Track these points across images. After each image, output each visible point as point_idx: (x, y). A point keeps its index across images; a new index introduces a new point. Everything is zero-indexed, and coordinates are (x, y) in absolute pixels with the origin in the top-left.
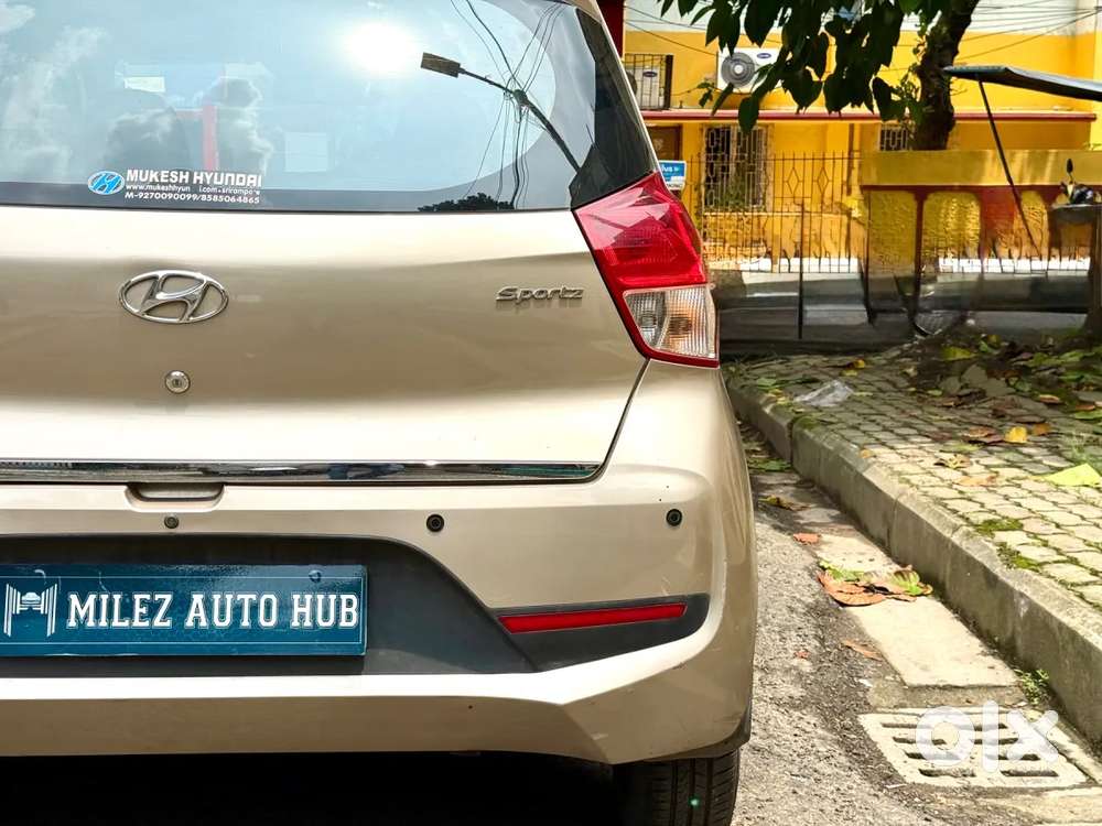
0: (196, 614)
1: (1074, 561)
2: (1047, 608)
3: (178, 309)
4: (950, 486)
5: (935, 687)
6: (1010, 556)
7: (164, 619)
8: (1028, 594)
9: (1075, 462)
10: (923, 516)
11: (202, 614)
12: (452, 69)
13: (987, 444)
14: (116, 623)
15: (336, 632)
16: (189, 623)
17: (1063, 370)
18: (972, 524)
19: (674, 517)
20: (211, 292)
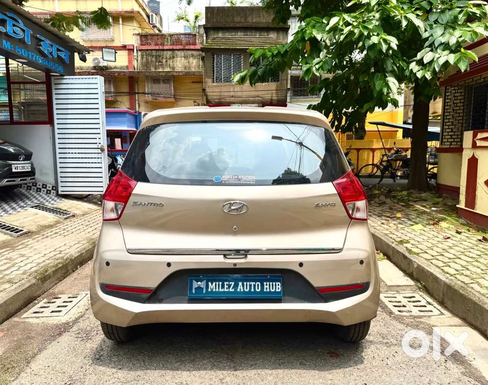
0: (240, 288)
1: (426, 252)
2: (423, 266)
3: (236, 211)
4: (387, 230)
5: (395, 286)
6: (410, 251)
7: (232, 289)
8: (417, 262)
9: (417, 223)
10: (383, 238)
11: (242, 288)
12: (280, 138)
13: (392, 218)
14: (220, 290)
15: (275, 292)
16: (239, 290)
17: (403, 196)
18: (396, 241)
19: (362, 262)
20: (244, 206)
